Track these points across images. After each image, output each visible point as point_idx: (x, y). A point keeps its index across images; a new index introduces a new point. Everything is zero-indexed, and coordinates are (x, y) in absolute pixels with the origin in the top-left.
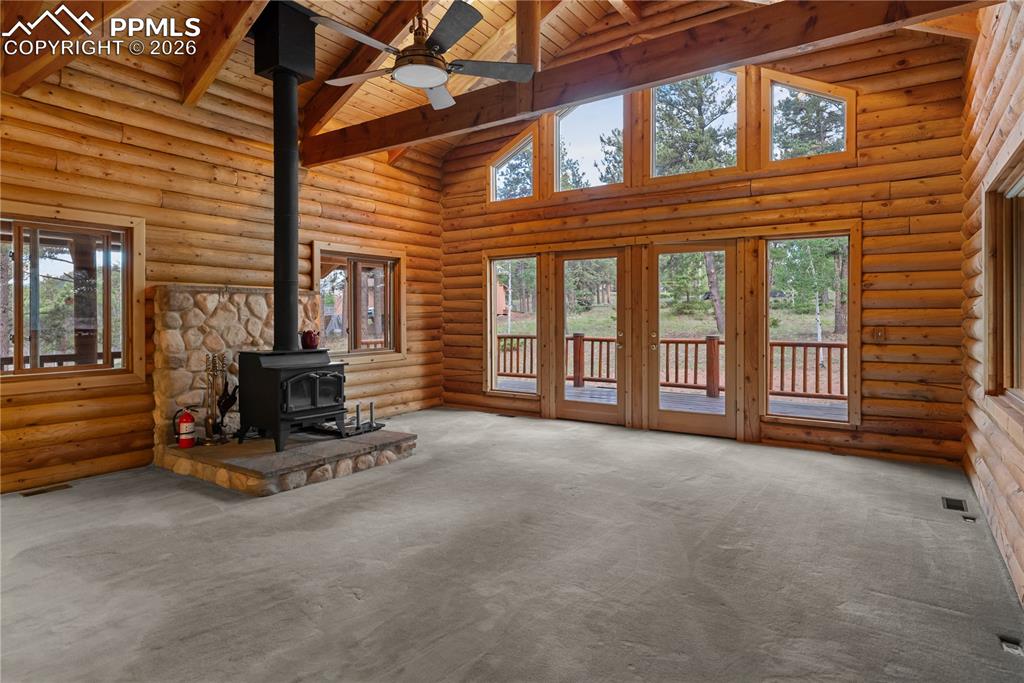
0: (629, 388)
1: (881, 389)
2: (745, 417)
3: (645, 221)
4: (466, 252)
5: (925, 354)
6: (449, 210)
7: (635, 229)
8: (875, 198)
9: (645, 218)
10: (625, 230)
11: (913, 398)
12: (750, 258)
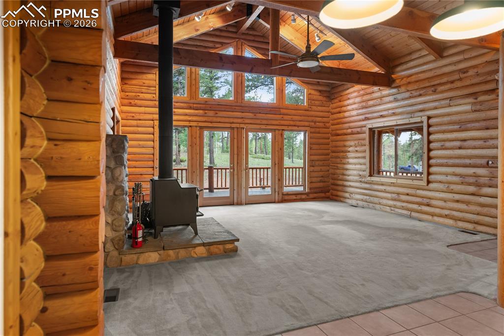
0: (236, 188)
1: (314, 180)
2: (278, 194)
3: (242, 118)
4: (140, 120)
5: (323, 168)
6: (127, 94)
7: (239, 121)
8: (312, 122)
9: (243, 116)
10: (235, 120)
11: (320, 182)
12: (280, 137)
